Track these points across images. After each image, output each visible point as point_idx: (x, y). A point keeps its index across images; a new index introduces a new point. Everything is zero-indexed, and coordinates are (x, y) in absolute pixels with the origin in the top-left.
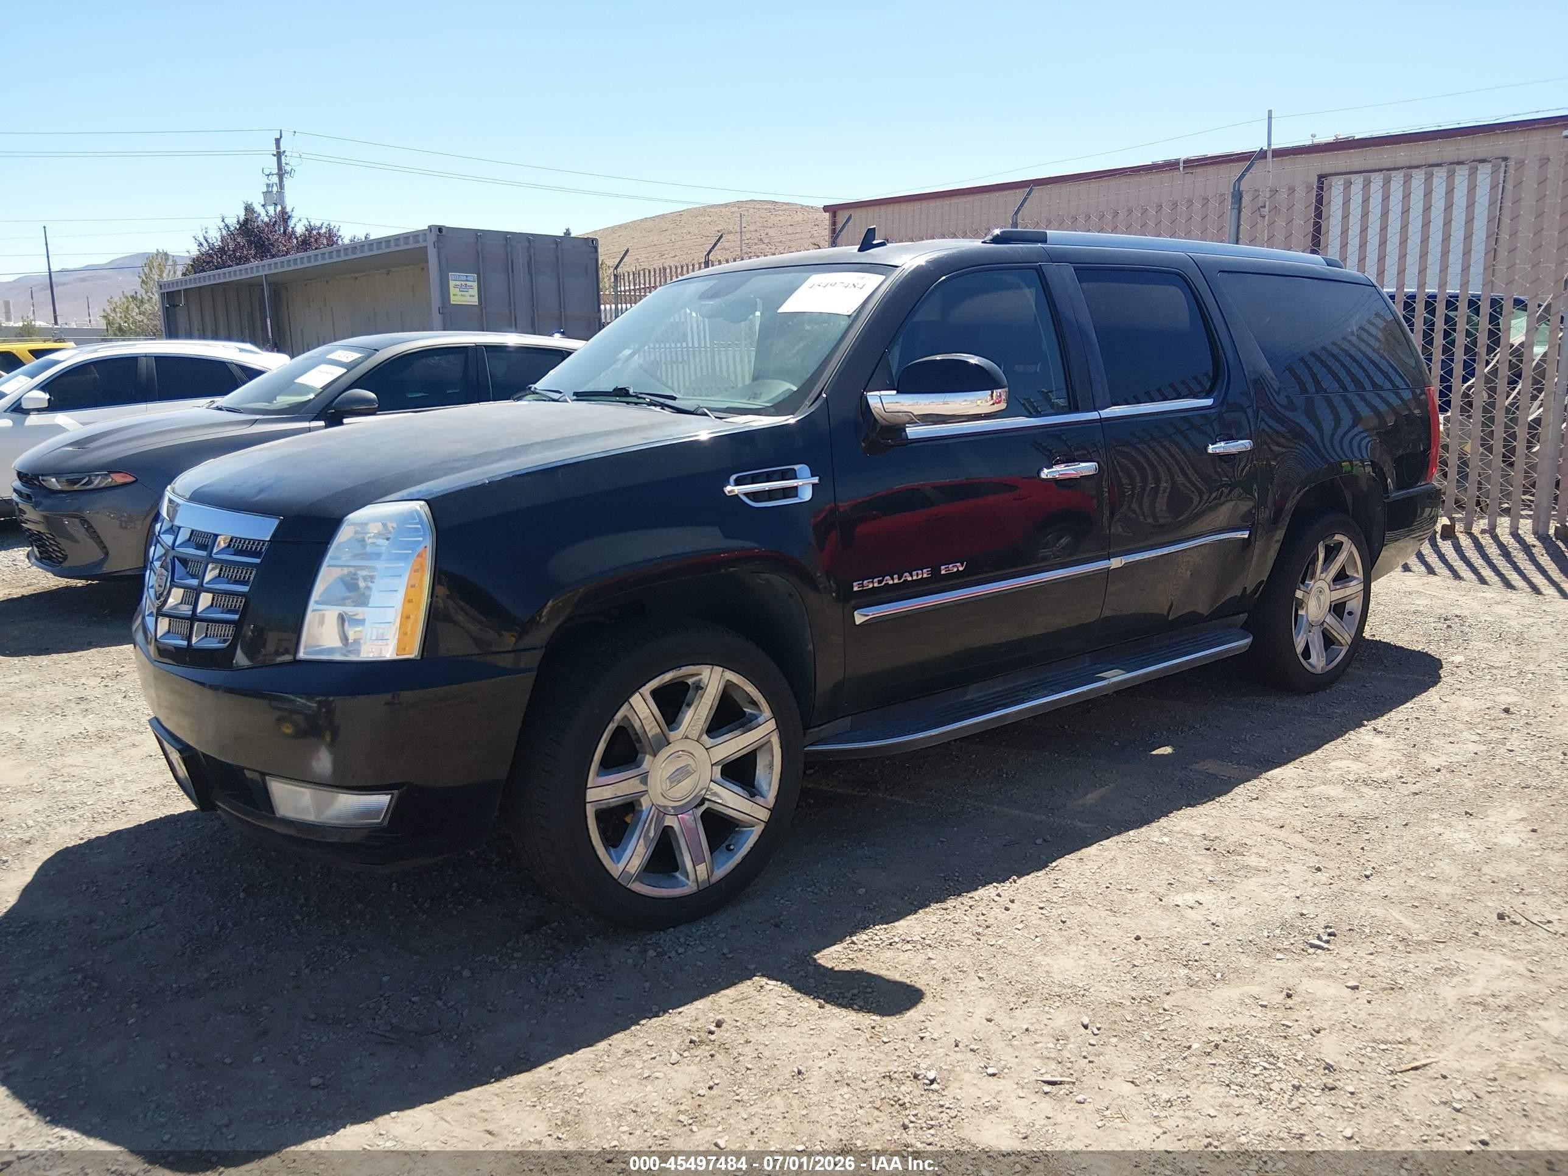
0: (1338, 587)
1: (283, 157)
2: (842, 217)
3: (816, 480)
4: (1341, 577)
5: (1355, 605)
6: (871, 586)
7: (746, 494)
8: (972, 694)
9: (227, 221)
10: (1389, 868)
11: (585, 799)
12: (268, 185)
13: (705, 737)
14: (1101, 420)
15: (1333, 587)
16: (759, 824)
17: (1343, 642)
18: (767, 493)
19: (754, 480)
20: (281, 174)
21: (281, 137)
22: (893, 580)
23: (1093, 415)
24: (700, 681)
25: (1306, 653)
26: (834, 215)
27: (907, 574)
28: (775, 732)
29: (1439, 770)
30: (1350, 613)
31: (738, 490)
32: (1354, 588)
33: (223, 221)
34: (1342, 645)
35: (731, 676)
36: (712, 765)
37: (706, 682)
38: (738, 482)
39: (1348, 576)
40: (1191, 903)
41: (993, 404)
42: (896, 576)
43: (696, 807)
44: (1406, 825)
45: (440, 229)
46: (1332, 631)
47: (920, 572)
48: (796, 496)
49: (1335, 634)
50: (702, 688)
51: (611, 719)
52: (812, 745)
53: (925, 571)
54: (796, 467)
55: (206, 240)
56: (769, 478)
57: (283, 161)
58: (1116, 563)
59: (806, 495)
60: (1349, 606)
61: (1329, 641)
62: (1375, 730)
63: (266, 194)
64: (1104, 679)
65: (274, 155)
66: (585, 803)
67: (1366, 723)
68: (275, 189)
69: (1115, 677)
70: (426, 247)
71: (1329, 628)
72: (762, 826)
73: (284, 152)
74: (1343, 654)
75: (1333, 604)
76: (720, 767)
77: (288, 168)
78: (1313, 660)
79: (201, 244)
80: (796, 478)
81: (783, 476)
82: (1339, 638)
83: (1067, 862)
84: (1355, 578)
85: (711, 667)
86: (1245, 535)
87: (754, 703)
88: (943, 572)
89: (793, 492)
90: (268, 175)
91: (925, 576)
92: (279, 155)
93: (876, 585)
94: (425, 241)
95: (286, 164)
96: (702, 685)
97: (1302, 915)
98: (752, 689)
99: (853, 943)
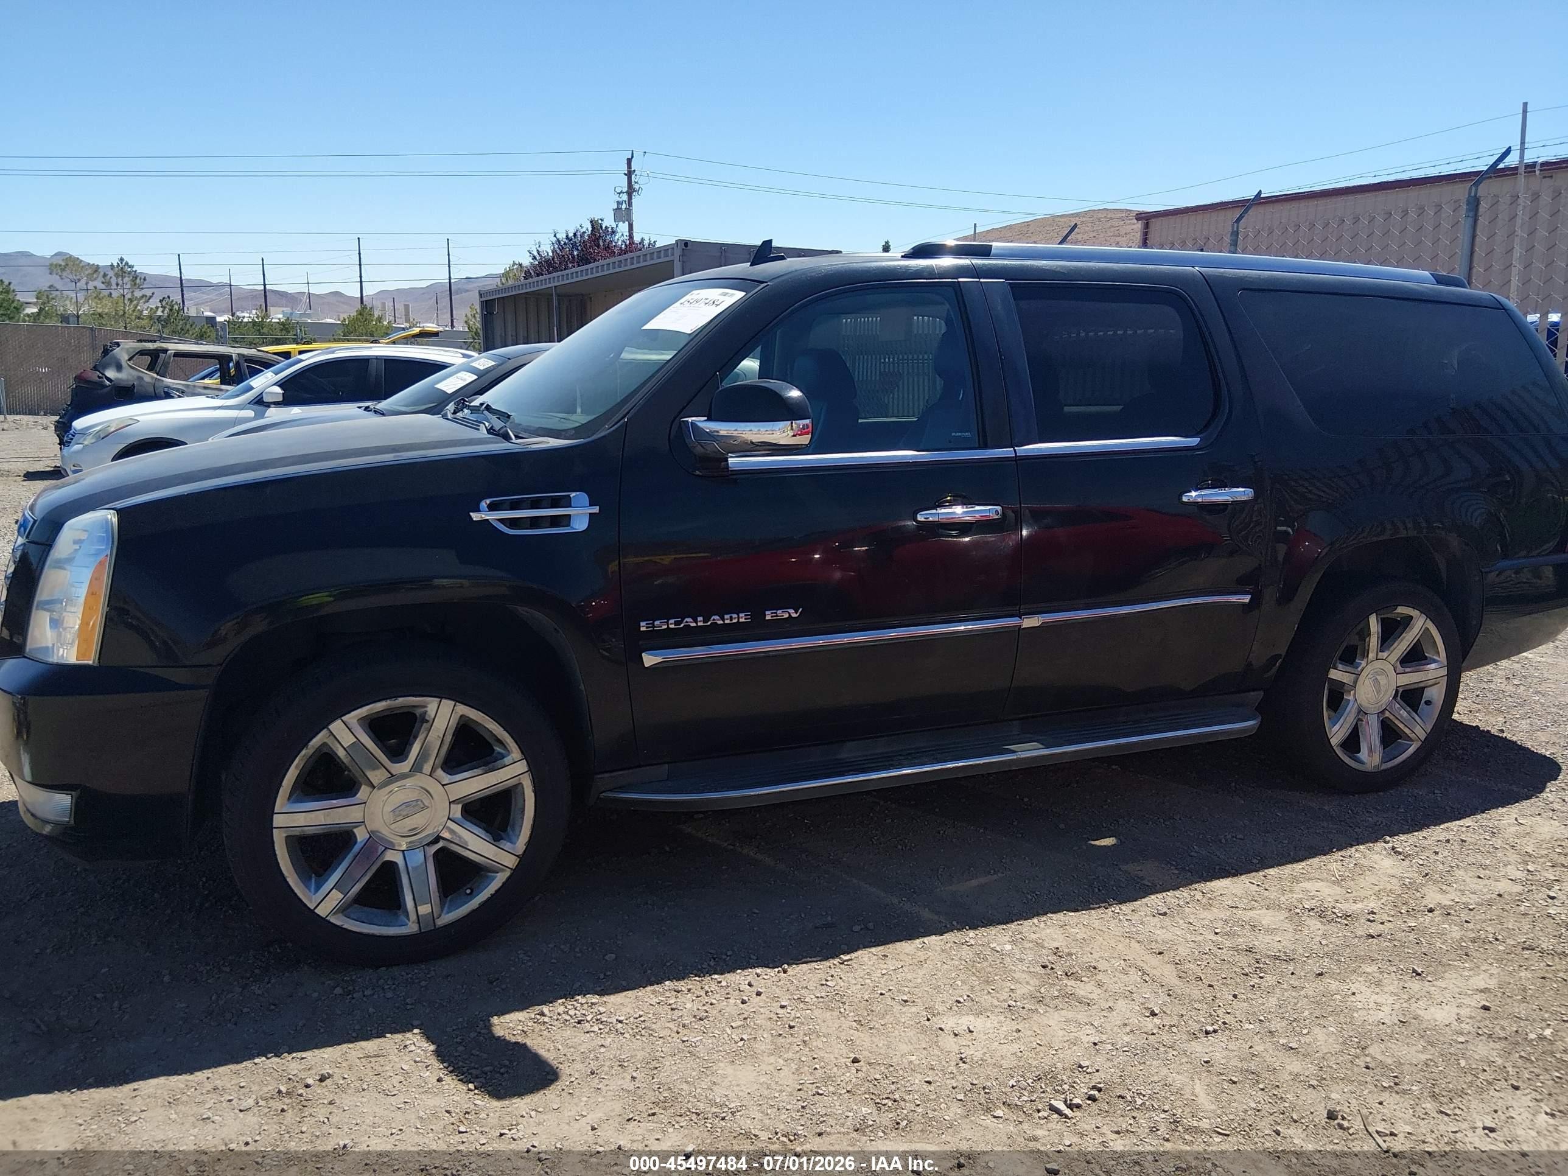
0: (1408, 670)
1: (633, 176)
2: (1155, 224)
3: (596, 510)
4: (1415, 657)
5: (1436, 694)
6: (665, 627)
7: (501, 521)
8: (849, 751)
9: (558, 236)
10: (1247, 1026)
11: (272, 824)
12: (618, 203)
13: (440, 772)
14: (1017, 459)
15: (1400, 669)
16: (503, 870)
17: (1412, 736)
18: (529, 520)
19: (515, 506)
20: (631, 191)
21: (632, 157)
22: (696, 622)
23: (1007, 452)
24: (426, 712)
25: (1352, 743)
26: (1147, 226)
27: (717, 617)
28: (527, 774)
29: (1431, 911)
30: (1428, 703)
31: (492, 516)
32: (1434, 671)
33: (555, 236)
34: (1411, 740)
35: (463, 710)
36: (450, 803)
37: (433, 716)
38: (492, 507)
39: (1426, 658)
40: (961, 1029)
41: (794, 436)
42: (700, 619)
43: (428, 845)
44: (1321, 974)
45: (686, 243)
46: (1397, 722)
47: (735, 616)
48: (568, 525)
49: (1401, 726)
50: (427, 721)
51: (306, 745)
52: (610, 791)
53: (741, 615)
54: (573, 495)
55: (539, 254)
56: (535, 504)
57: (633, 180)
58: (1031, 622)
59: (580, 524)
60: (1428, 694)
61: (1390, 734)
62: (1393, 848)
63: (617, 210)
64: (1014, 752)
65: (625, 174)
66: (272, 828)
67: (1388, 838)
68: (624, 206)
69: (1028, 751)
70: (673, 261)
71: (1392, 717)
72: (508, 873)
73: (634, 171)
74: (1411, 750)
75: (1401, 690)
76: (460, 806)
77: (636, 187)
78: (1363, 754)
79: (534, 258)
80: (570, 506)
81: (555, 503)
82: (1407, 731)
83: (866, 958)
84: (1435, 661)
85: (439, 700)
86: (1246, 599)
87: (500, 742)
88: (768, 617)
89: (565, 520)
90: (620, 193)
91: (741, 620)
92: (629, 174)
93: (672, 626)
94: (673, 255)
95: (636, 182)
96: (427, 718)
97: (1080, 1066)
98: (494, 727)
99: (542, 1014)
